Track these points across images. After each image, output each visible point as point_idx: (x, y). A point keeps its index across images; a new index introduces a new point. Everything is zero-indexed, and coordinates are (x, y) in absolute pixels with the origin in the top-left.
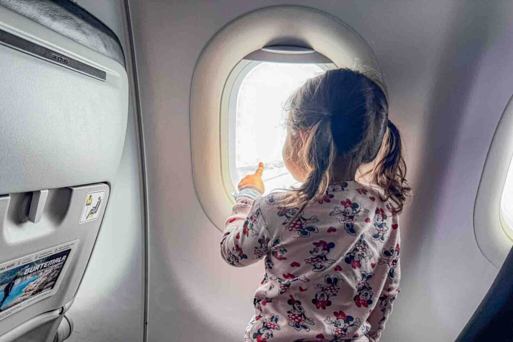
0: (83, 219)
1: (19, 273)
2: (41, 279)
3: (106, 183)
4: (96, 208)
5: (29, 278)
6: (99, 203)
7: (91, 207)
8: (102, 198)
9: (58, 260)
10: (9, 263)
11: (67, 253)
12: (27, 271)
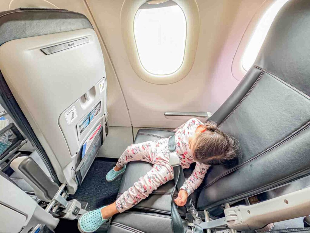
0: (101, 92)
1: (90, 114)
2: (96, 111)
3: (104, 77)
4: (103, 86)
5: (93, 113)
6: (103, 85)
7: (102, 87)
8: (104, 83)
9: (99, 105)
10: (87, 114)
11: (100, 102)
12: (92, 112)
